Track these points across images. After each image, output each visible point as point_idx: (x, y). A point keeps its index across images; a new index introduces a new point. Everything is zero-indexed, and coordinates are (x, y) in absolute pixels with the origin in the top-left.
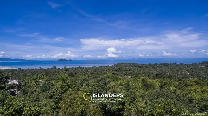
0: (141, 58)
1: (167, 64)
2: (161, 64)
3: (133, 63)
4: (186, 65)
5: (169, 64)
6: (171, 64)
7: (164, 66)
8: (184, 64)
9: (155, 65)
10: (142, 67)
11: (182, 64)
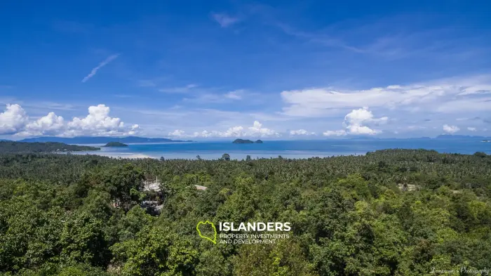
0: (449, 136)
3: (422, 151)
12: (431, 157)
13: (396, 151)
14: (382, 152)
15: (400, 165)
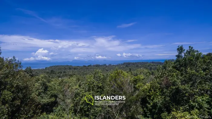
5: (100, 66)
7: (96, 67)
12: (70, 68)
13: (58, 66)
14: (52, 67)
15: (60, 71)
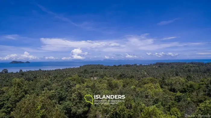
1: (129, 65)
2: (124, 66)
3: (99, 65)
4: (144, 66)
5: (131, 66)
6: (132, 65)
7: (127, 67)
8: (143, 65)
9: (119, 66)
10: (108, 68)
11: (141, 65)
